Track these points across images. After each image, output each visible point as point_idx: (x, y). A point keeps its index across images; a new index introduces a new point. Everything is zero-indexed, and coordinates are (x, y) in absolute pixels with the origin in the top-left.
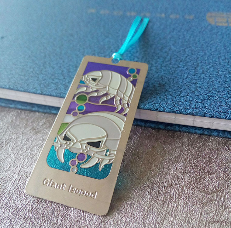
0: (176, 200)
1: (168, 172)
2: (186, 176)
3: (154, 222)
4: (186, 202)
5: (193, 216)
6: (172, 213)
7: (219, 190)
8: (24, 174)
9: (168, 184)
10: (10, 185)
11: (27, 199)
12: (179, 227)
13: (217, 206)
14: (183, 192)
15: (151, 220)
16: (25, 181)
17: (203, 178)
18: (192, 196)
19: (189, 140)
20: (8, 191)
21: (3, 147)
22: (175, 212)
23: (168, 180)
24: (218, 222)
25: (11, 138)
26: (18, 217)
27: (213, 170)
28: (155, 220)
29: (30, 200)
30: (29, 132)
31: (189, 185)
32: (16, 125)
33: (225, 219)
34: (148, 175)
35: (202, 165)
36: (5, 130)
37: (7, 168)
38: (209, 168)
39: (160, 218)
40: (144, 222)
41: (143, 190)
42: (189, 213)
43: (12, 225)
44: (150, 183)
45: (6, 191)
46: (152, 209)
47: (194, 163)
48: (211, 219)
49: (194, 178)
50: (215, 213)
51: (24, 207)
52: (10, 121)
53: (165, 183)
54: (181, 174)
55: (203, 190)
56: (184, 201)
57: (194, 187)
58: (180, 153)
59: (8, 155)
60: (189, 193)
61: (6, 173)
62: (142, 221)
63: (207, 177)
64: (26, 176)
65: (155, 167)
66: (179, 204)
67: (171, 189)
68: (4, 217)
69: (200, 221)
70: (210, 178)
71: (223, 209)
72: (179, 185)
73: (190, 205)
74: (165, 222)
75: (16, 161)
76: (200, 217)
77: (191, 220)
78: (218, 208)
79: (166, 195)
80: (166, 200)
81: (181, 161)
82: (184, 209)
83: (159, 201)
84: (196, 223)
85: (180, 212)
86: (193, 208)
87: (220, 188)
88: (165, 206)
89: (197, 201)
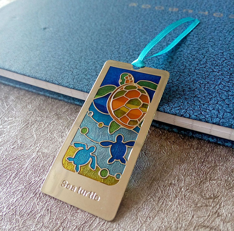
0: (171, 199)
1: (170, 171)
2: (187, 179)
3: (146, 216)
4: (180, 203)
5: (184, 217)
6: (165, 211)
7: (217, 197)
8: (41, 154)
9: (167, 183)
10: (28, 162)
11: (40, 176)
12: (168, 224)
13: (211, 211)
14: (180, 193)
15: (144, 214)
16: (41, 160)
17: (203, 183)
18: (188, 198)
19: (198, 143)
20: (26, 167)
21: (28, 128)
22: (168, 210)
23: (169, 179)
24: (208, 227)
25: (36, 121)
26: (30, 191)
27: (215, 176)
28: (147, 214)
29: (42, 178)
30: (53, 117)
31: (187, 187)
32: (42, 108)
33: (215, 226)
34: (151, 171)
35: (206, 170)
36: (32, 113)
37: (28, 147)
38: (212, 173)
39: (152, 213)
40: (136, 214)
41: (143, 185)
42: (181, 214)
43: (23, 197)
44: (151, 179)
45: (23, 167)
46: (146, 203)
47: (197, 167)
48: (201, 223)
49: (195, 182)
50: (207, 219)
51: (36, 183)
52: (38, 105)
53: (165, 181)
54: (182, 175)
55: (201, 195)
56: (179, 201)
57: (192, 189)
58: (186, 155)
59: (31, 136)
60: (185, 195)
61: (27, 151)
62: (135, 213)
63: (208, 183)
64: (43, 156)
65: (158, 165)
66: (174, 203)
67: (169, 188)
68: (18, 189)
69: (191, 223)
70: (211, 184)
71: (216, 216)
72: (178, 186)
73: (184, 206)
74: (156, 218)
75: (37, 142)
76: (191, 219)
77: (182, 220)
78: (211, 214)
79: (163, 193)
80: (162, 197)
81: (185, 163)
82: (177, 209)
83: (155, 197)
84: (186, 224)
85: (173, 211)
86: (186, 210)
87: (218, 195)
88: (160, 203)
89: (192, 204)
